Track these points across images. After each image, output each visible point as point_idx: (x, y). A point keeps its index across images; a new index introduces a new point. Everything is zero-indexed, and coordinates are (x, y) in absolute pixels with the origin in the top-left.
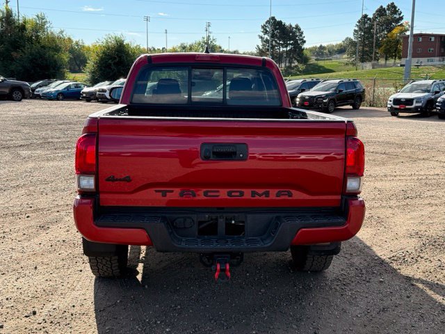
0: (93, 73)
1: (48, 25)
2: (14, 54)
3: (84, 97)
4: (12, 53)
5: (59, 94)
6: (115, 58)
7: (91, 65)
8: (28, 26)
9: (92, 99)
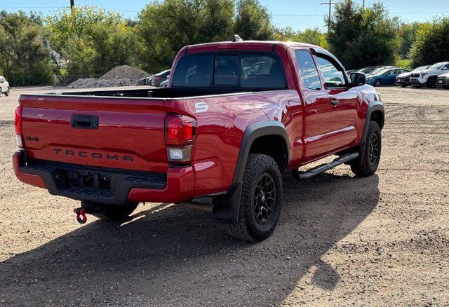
0: (415, 57)
1: (384, 13)
2: (348, 43)
3: (399, 83)
4: (346, 43)
5: (376, 80)
6: (440, 41)
7: (413, 50)
8: (365, 16)
9: (407, 85)
